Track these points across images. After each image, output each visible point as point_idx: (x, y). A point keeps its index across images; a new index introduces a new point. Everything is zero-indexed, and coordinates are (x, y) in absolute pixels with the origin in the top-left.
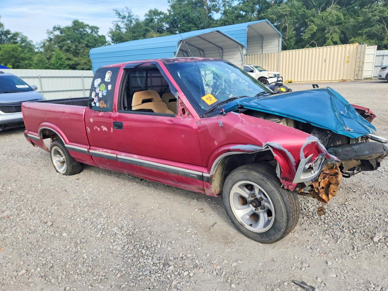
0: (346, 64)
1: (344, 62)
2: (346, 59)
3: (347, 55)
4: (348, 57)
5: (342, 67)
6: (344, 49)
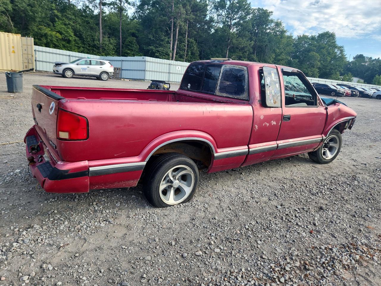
0: (12, 54)
1: (9, 51)
2: (12, 49)
3: (12, 45)
4: (13, 47)
5: (9, 58)
6: (7, 38)
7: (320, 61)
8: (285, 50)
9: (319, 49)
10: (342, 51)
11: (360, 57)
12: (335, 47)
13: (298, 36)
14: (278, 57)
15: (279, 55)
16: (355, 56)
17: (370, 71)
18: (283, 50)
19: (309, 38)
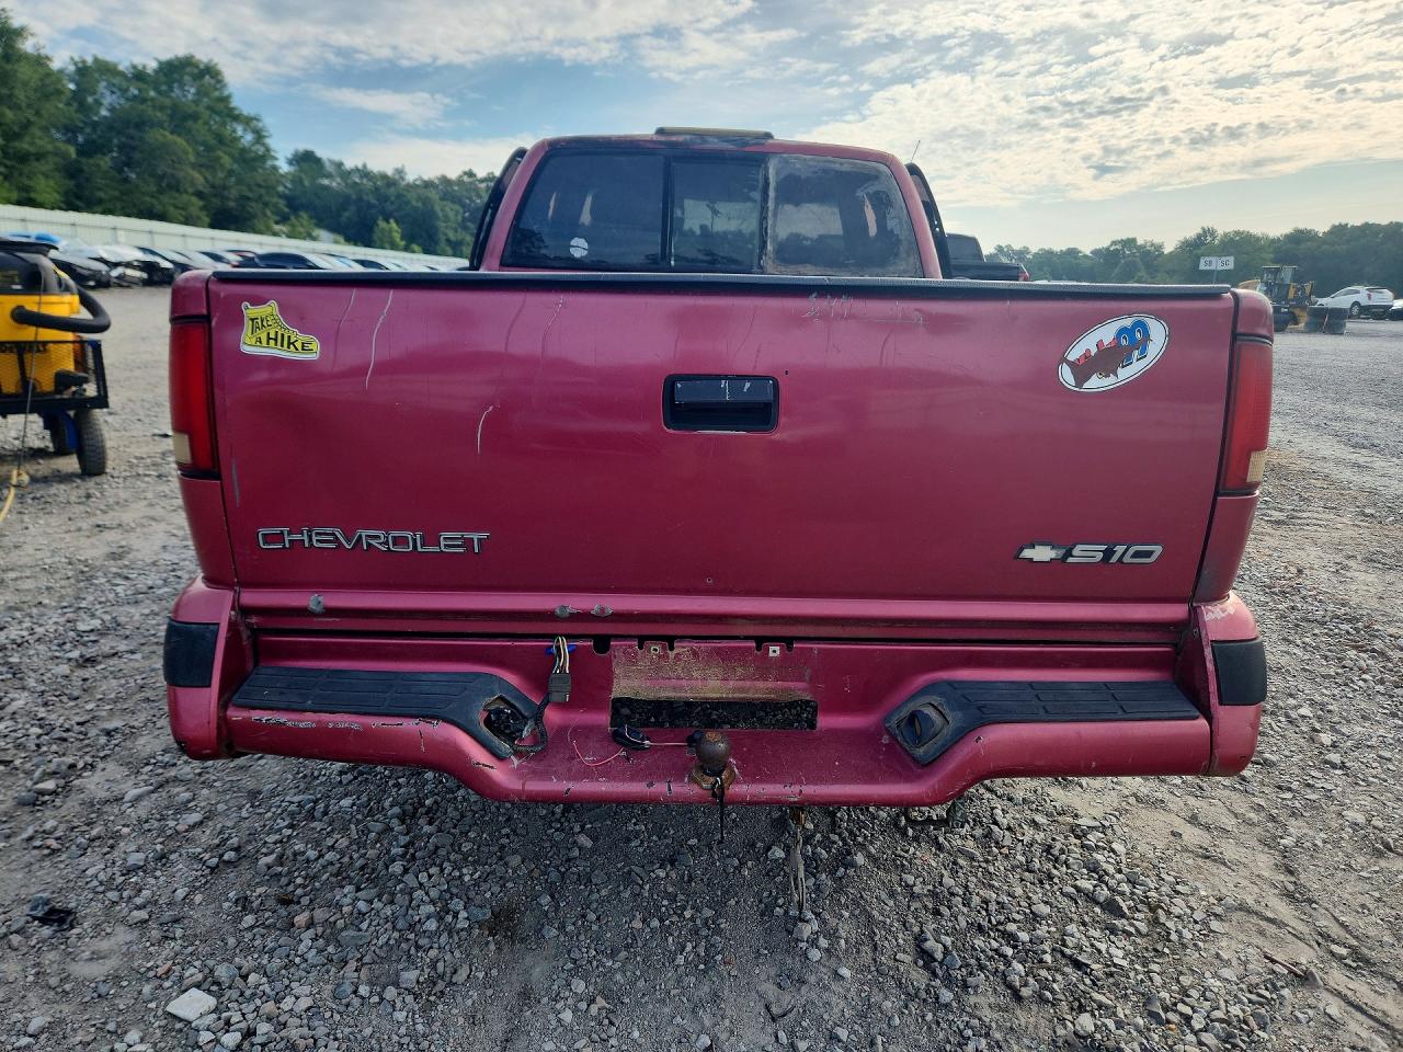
7: (198, 166)
8: (37, 113)
9: (181, 119)
10: (259, 136)
11: (306, 159)
12: (236, 117)
13: (72, 59)
14: (16, 144)
15: (18, 136)
16: (290, 156)
17: (353, 208)
18: (29, 114)
19: (122, 74)
